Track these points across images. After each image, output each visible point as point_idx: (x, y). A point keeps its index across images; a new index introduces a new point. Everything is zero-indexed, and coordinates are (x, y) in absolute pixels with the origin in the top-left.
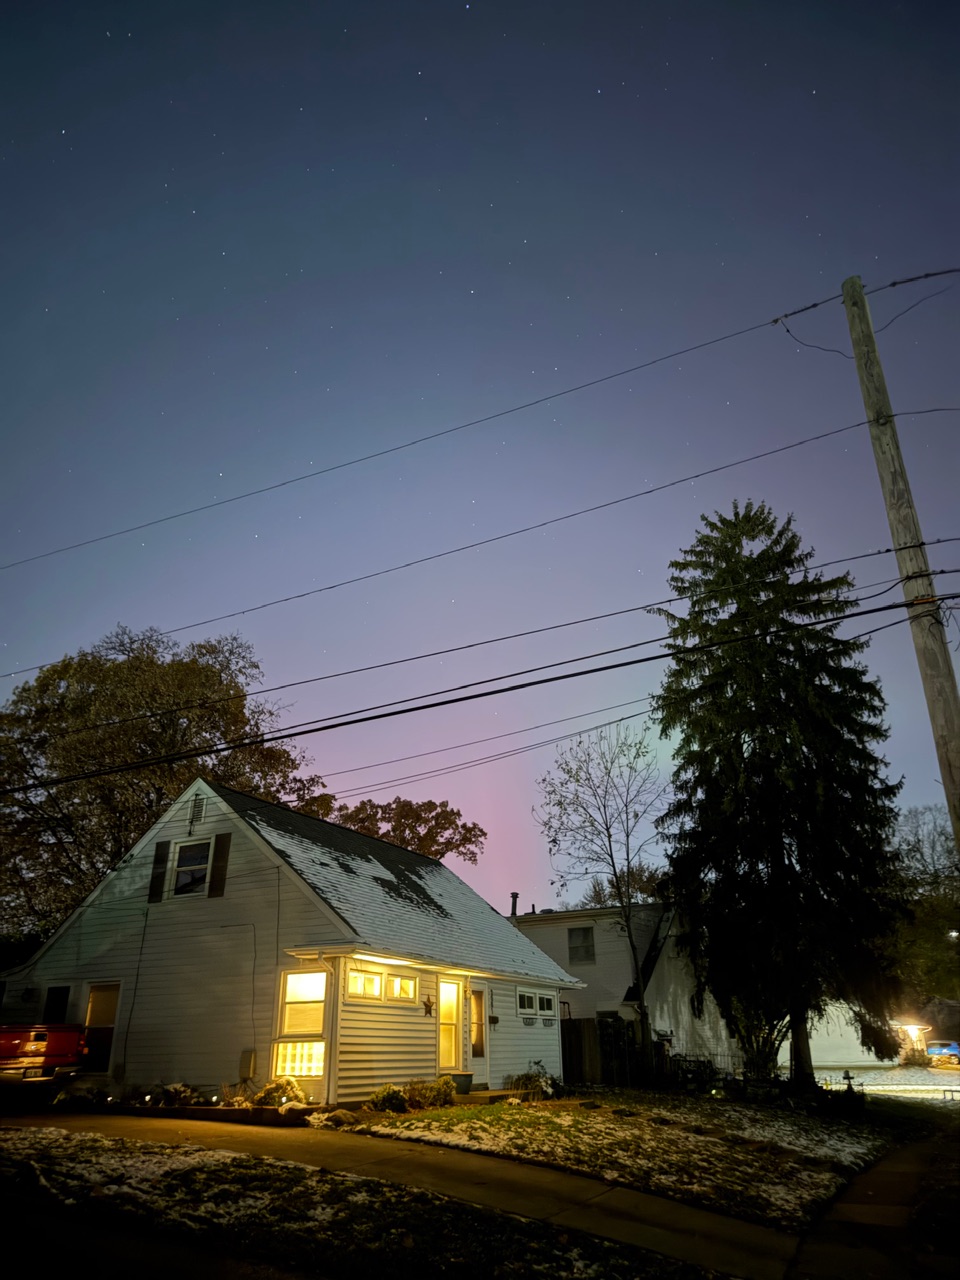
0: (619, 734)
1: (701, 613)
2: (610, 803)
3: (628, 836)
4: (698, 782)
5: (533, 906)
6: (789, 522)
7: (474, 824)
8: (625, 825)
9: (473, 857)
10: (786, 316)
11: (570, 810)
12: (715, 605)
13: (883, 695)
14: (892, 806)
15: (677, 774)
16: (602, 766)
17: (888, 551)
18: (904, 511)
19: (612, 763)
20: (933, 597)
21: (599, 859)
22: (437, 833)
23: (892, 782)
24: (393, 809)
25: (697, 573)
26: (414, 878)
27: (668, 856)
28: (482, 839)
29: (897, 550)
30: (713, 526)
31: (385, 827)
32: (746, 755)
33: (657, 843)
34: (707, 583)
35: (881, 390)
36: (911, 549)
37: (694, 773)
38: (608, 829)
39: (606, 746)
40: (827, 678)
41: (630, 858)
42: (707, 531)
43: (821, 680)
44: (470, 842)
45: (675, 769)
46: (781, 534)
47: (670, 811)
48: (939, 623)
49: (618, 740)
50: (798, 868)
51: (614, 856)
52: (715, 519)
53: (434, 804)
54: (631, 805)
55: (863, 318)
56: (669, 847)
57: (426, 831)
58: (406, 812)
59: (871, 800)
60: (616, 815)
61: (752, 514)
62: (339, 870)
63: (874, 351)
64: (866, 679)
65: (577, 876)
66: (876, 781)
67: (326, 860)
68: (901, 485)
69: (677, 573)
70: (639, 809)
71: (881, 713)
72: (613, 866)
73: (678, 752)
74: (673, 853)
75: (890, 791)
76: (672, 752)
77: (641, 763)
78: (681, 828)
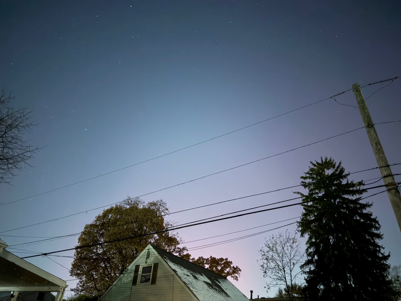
0: (286, 235)
1: (312, 194)
2: (284, 259)
3: (291, 271)
4: (315, 253)
5: (258, 296)
6: (340, 164)
7: (237, 267)
8: (290, 267)
9: (236, 279)
10: (334, 96)
11: (270, 261)
12: (317, 191)
13: (379, 223)
14: (387, 263)
15: (307, 250)
16: (281, 246)
17: (377, 168)
18: (381, 155)
19: (284, 245)
20: (395, 183)
21: (281, 280)
22: (224, 269)
23: (386, 254)
24: (209, 260)
25: (310, 180)
26: (217, 283)
27: (305, 279)
28: (239, 272)
29: (380, 168)
30: (314, 165)
31: (207, 266)
32: (331, 243)
33: (302, 274)
34: (314, 183)
35: (369, 117)
36: (385, 167)
37: (313, 249)
38: (284, 269)
39: (282, 240)
40: (358, 217)
41: (292, 279)
42: (312, 167)
43: (356, 217)
44: (236, 273)
45: (307, 248)
46: (338, 167)
47: (305, 263)
48: (398, 192)
49: (286, 237)
50: (353, 286)
51: (286, 278)
52: (315, 163)
53: (223, 259)
54: (292, 260)
55: (360, 95)
56: (306, 276)
57: (220, 268)
58: (214, 261)
59: (379, 261)
60: (286, 264)
61: (327, 161)
62: (193, 278)
63: (365, 105)
64: (372, 217)
65: (273, 285)
66: (380, 254)
67: (188, 274)
68: (379, 147)
69: (303, 180)
70: (295, 262)
71: (379, 229)
72: (286, 282)
73: (308, 242)
74: (307, 278)
75: (386, 258)
76: (306, 242)
77: (294, 245)
78: (310, 269)
